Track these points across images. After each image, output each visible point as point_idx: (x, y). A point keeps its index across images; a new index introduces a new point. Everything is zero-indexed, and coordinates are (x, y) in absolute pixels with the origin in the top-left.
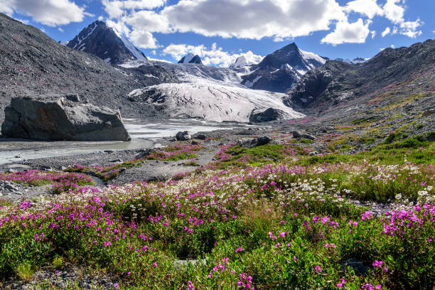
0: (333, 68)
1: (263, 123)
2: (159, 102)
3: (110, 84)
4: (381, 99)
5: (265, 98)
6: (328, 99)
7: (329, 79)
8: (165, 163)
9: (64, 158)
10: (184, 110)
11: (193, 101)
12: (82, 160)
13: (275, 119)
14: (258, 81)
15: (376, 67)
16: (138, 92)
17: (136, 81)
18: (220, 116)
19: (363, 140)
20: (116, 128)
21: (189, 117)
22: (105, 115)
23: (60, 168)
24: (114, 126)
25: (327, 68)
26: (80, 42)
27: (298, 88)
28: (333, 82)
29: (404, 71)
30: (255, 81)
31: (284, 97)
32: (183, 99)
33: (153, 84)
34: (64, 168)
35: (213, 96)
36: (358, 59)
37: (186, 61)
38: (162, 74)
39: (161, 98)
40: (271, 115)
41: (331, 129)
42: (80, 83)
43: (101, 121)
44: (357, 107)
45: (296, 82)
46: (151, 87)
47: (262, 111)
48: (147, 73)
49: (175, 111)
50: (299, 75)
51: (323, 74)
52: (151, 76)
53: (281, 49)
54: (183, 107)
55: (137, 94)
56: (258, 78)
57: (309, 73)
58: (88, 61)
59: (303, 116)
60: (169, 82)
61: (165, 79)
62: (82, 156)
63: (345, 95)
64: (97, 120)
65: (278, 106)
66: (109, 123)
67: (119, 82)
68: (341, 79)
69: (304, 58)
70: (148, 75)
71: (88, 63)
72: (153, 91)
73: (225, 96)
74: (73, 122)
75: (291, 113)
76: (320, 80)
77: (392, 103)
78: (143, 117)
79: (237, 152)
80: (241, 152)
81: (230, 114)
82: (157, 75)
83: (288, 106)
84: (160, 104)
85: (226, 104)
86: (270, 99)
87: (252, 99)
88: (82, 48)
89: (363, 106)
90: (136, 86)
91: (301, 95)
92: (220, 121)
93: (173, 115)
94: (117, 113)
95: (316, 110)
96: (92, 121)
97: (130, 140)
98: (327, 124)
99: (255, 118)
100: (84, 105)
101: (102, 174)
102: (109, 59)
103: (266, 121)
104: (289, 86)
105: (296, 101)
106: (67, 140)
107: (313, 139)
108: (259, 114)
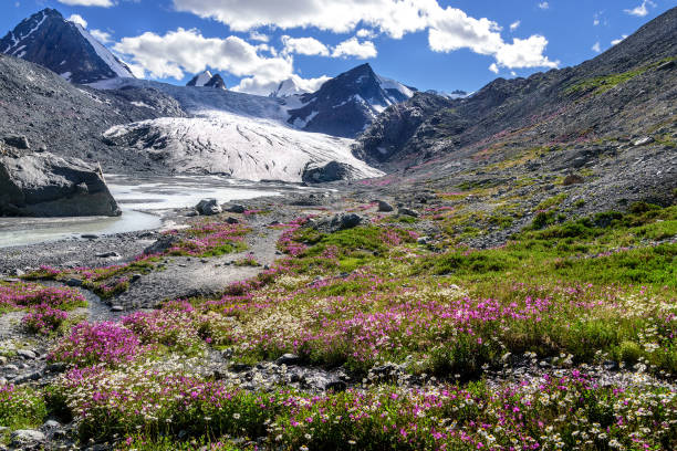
0: (423, 104)
1: (323, 184)
2: (156, 148)
3: (71, 115)
4: (492, 152)
5: (326, 146)
6: (416, 150)
7: (419, 121)
8: (204, 262)
9: (14, 251)
10: (197, 161)
11: (213, 147)
12: (47, 254)
13: (341, 178)
14: (314, 119)
15: (483, 105)
16: (119, 130)
17: (117, 111)
18: (257, 172)
19: (496, 221)
20: (96, 195)
21: (207, 173)
22: (76, 172)
23: (13, 273)
24: (92, 192)
25: (416, 104)
26: (17, 42)
27: (374, 132)
28: (424, 126)
29: (521, 113)
30: (309, 118)
31: (353, 145)
32: (196, 143)
33: (144, 118)
34: (20, 273)
35: (245, 140)
36: (458, 92)
37: (200, 84)
38: (161, 102)
39: (160, 141)
40: (334, 172)
41: (432, 198)
42: (17, 112)
43: (69, 183)
44: (459, 164)
45: (370, 122)
46: (142, 123)
47: (321, 165)
48: (135, 100)
49: (183, 163)
50: (375, 112)
51: (410, 112)
52: (141, 104)
53: (348, 72)
54: (197, 157)
55: (119, 134)
56: (314, 114)
57: (390, 110)
58: (30, 75)
59: (382, 174)
60: (172, 115)
61: (165, 110)
62: (45, 246)
63: (441, 144)
64: (62, 180)
65: (345, 159)
66: (84, 185)
67: (87, 113)
68: (435, 122)
69: (382, 87)
70: (136, 103)
71: (31, 79)
72: (146, 130)
73: (263, 141)
74: (19, 183)
75: (364, 170)
76: (406, 121)
77: (506, 158)
78: (130, 172)
79: (313, 239)
80: (318, 240)
81: (272, 169)
82: (151, 104)
83: (359, 158)
84: (157, 151)
85: (264, 153)
86: (333, 148)
87: (306, 147)
88: (19, 52)
89: (468, 161)
90: (117, 120)
91: (378, 142)
92: (257, 180)
93: (180, 169)
94: (98, 170)
95: (400, 167)
96: (55, 183)
97: (119, 214)
98: (421, 188)
99: (310, 176)
100: (37, 154)
101: (96, 284)
102: (68, 74)
103: (327, 180)
104: (360, 129)
105: (372, 152)
106: (8, 216)
107: (415, 215)
108: (317, 170)
